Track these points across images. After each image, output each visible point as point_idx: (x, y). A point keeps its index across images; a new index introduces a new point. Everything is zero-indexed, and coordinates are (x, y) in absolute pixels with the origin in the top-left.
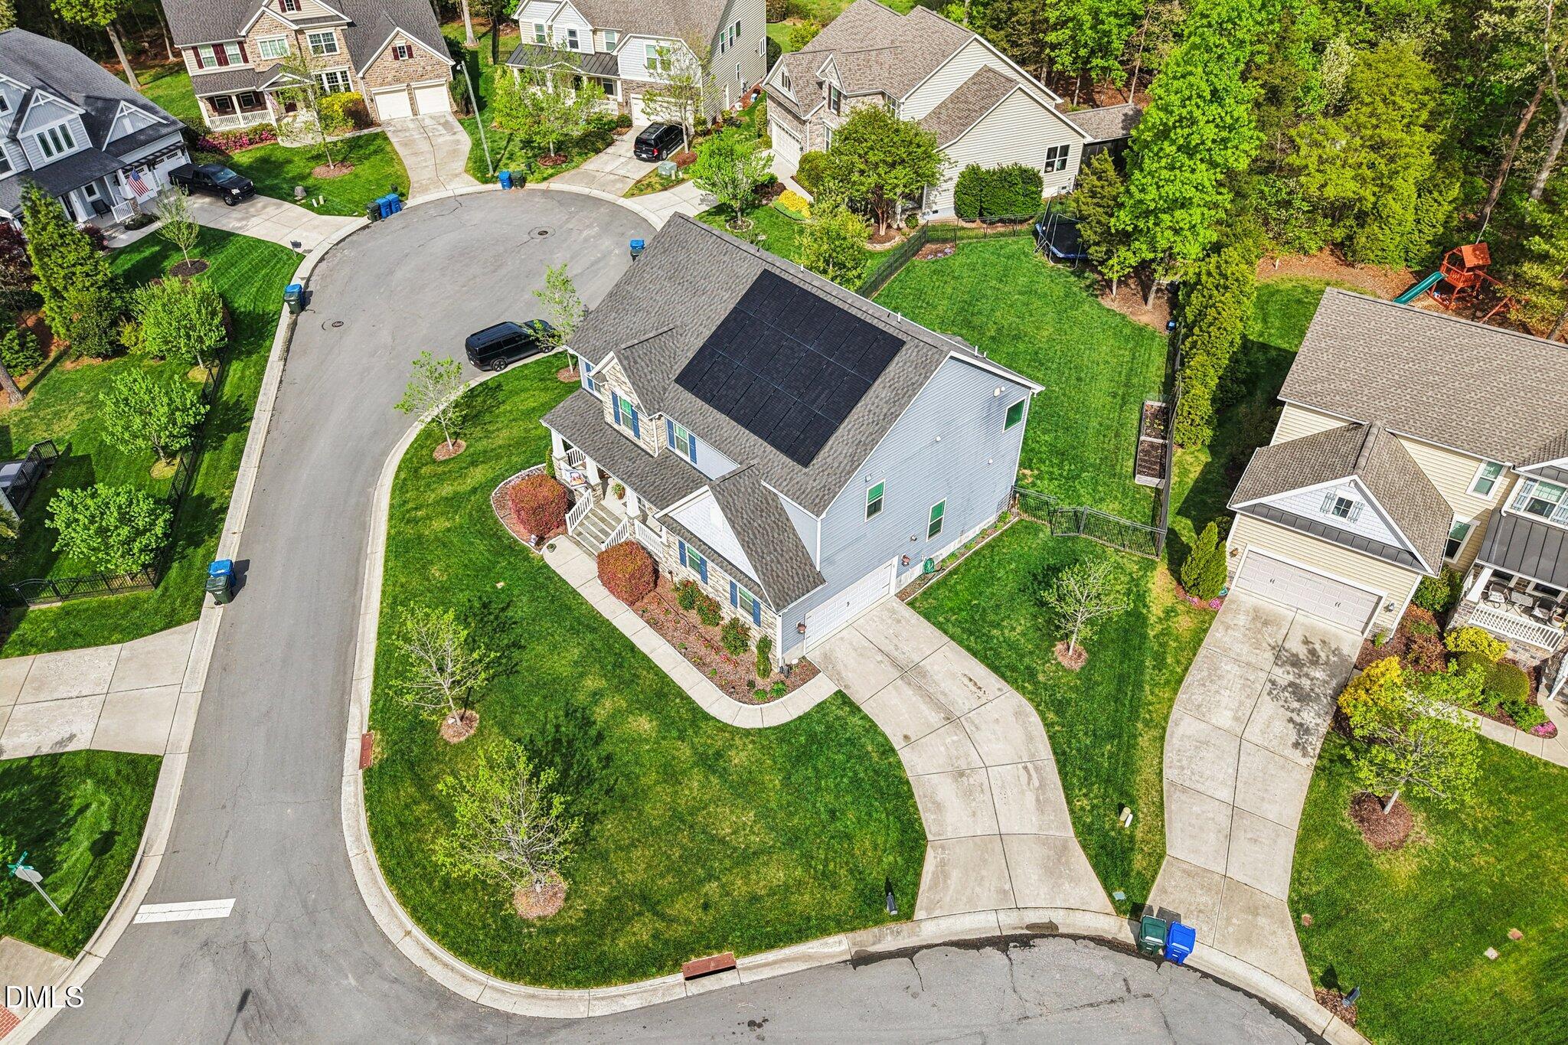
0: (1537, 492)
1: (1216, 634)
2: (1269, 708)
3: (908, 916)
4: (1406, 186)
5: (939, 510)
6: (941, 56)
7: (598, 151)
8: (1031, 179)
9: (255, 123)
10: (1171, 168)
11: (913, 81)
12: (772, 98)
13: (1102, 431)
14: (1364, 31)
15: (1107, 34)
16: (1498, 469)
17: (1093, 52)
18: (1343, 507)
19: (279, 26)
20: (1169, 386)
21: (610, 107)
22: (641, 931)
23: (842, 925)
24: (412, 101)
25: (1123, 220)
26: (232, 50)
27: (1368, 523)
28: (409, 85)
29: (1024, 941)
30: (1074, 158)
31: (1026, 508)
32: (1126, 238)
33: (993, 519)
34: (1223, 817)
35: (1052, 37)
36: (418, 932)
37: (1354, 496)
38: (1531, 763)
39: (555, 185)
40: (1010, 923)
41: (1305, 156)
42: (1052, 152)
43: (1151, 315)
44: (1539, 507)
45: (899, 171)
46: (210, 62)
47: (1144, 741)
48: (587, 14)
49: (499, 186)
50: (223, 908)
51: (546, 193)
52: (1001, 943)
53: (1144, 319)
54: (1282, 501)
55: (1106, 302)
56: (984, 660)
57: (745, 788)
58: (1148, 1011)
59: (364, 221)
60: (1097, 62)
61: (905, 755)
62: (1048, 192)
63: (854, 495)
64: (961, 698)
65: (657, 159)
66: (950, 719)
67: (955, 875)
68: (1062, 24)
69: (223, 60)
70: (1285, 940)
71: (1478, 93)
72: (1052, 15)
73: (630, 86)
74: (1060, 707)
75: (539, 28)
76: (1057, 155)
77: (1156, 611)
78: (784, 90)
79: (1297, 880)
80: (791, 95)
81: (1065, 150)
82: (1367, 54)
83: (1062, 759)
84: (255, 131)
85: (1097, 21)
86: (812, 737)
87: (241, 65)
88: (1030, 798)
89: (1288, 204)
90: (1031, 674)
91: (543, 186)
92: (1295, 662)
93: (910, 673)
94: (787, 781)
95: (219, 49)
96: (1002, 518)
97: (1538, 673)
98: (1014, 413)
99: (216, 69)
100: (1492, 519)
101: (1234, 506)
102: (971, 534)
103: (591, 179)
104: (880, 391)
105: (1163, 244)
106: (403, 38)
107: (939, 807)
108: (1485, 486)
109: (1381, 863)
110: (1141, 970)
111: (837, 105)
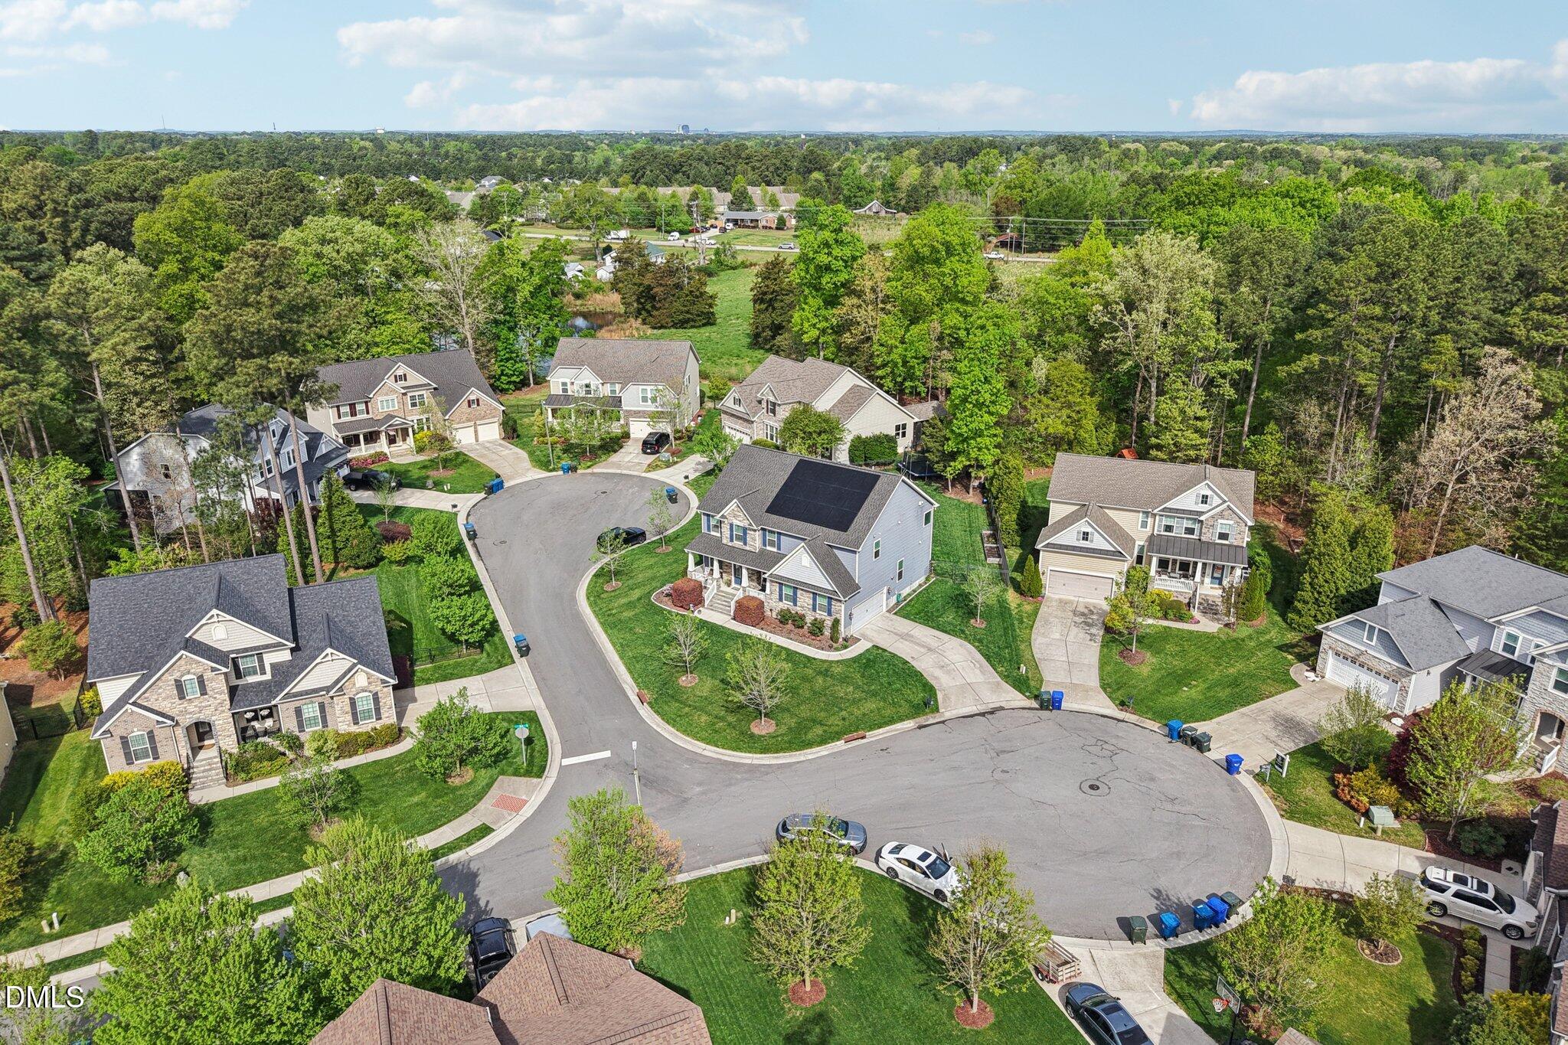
0: (1166, 522)
1: (1043, 609)
2: (1074, 630)
3: (937, 710)
4: (1089, 424)
5: (901, 563)
6: (829, 381)
7: (615, 451)
8: (891, 440)
9: (372, 452)
10: (971, 416)
11: (817, 395)
12: (726, 413)
13: (964, 544)
14: (1049, 353)
15: (913, 367)
16: (1146, 513)
17: (905, 380)
18: (1085, 536)
19: (394, 391)
20: (992, 524)
21: (616, 429)
22: (819, 730)
23: (908, 717)
24: (476, 432)
25: (950, 446)
26: (360, 407)
27: (1098, 542)
28: (475, 422)
29: (992, 713)
30: (910, 431)
31: (937, 574)
32: (953, 456)
33: (923, 579)
34: (1066, 666)
35: (880, 373)
36: (709, 747)
37: (1089, 530)
38: (1191, 632)
39: (596, 470)
40: (982, 708)
41: (1034, 414)
42: (898, 428)
43: (973, 498)
44: (1169, 528)
45: (823, 436)
46: (345, 414)
47: (1022, 647)
48: (599, 373)
49: (561, 473)
50: (607, 754)
51: (593, 474)
52: (983, 714)
53: (970, 500)
54: (1056, 539)
55: (948, 495)
56: (938, 629)
57: (844, 680)
58: (1050, 723)
59: (483, 495)
60: (907, 384)
61: (914, 663)
62: (900, 450)
63: (867, 546)
64: (934, 643)
65: (658, 452)
66: (930, 649)
67: (953, 698)
68: (884, 365)
69: (353, 413)
70: (1103, 698)
71: (1114, 382)
72: (879, 361)
73: (630, 414)
74: (980, 641)
75: (564, 384)
76: (901, 429)
77: (1013, 605)
78: (737, 407)
79: (1102, 679)
80: (741, 409)
81: (904, 427)
82: (1054, 364)
83: (988, 658)
84: (371, 456)
85: (905, 363)
86: (869, 660)
87: (365, 416)
88: (977, 671)
89: (1031, 440)
90: (963, 632)
91: (589, 471)
92: (1083, 614)
93: (905, 637)
94: (863, 676)
95: (352, 406)
96: (927, 579)
97: (1189, 604)
98: (928, 516)
99: (349, 418)
100: (1152, 538)
101: (1039, 547)
102: (915, 585)
103: (619, 466)
104: (873, 496)
105: (973, 455)
106: (474, 394)
107: (936, 678)
108: (1144, 525)
109: (1136, 669)
110: (1045, 714)
111: (774, 412)
